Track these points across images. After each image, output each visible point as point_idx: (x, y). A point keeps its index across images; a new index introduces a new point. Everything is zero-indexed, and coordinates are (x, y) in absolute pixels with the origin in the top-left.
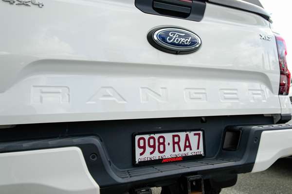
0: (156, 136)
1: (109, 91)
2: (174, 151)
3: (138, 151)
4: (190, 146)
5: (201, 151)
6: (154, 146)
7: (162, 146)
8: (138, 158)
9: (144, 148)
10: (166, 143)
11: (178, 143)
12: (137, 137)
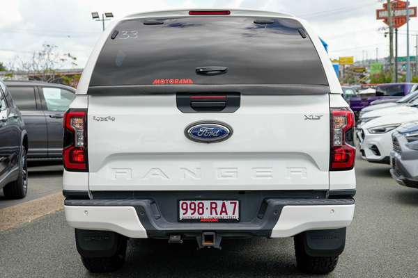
0: (197, 202)
1: (156, 171)
2: (211, 214)
3: (182, 212)
4: (226, 212)
5: (236, 216)
6: (194, 209)
7: (201, 210)
8: (182, 216)
9: (186, 209)
10: (205, 208)
11: (215, 209)
12: (181, 202)
